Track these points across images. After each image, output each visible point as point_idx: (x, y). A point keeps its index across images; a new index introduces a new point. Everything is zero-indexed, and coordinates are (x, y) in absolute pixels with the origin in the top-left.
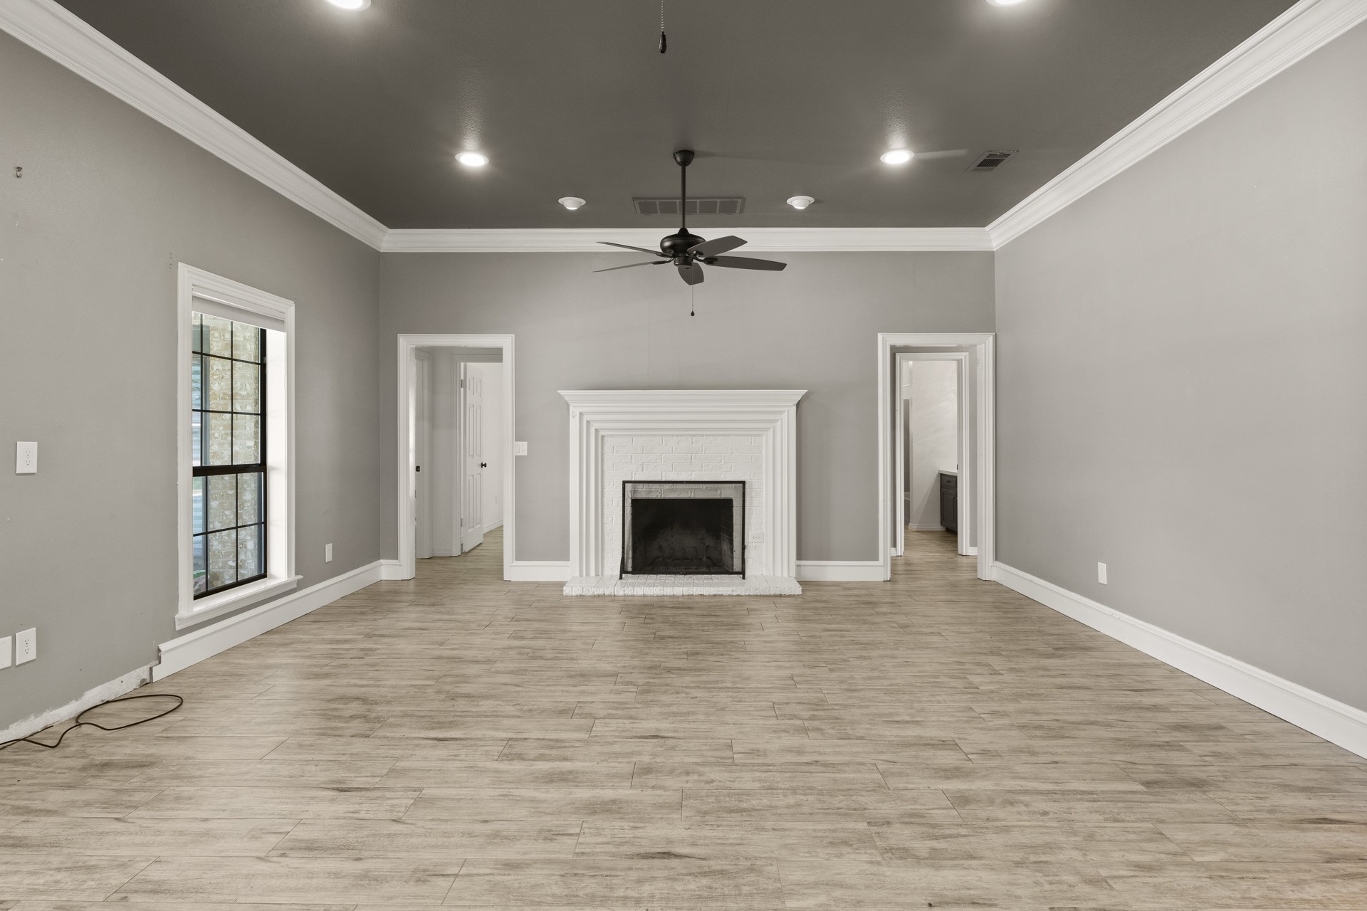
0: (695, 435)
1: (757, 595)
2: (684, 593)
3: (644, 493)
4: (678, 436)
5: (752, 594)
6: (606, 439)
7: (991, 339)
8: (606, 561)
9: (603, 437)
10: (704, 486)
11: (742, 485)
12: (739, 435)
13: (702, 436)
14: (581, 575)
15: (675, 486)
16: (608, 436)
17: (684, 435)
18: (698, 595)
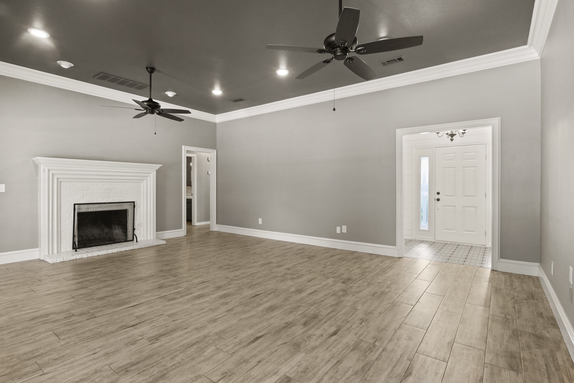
0: (111, 182)
1: (149, 247)
2: (118, 251)
3: (84, 209)
4: (102, 182)
5: (147, 246)
6: (62, 183)
7: (216, 152)
8: (62, 244)
9: (61, 182)
10: (115, 204)
11: (133, 203)
12: (131, 182)
13: (115, 182)
14: (49, 254)
15: (101, 205)
16: (63, 181)
17: (106, 182)
18: (124, 251)
